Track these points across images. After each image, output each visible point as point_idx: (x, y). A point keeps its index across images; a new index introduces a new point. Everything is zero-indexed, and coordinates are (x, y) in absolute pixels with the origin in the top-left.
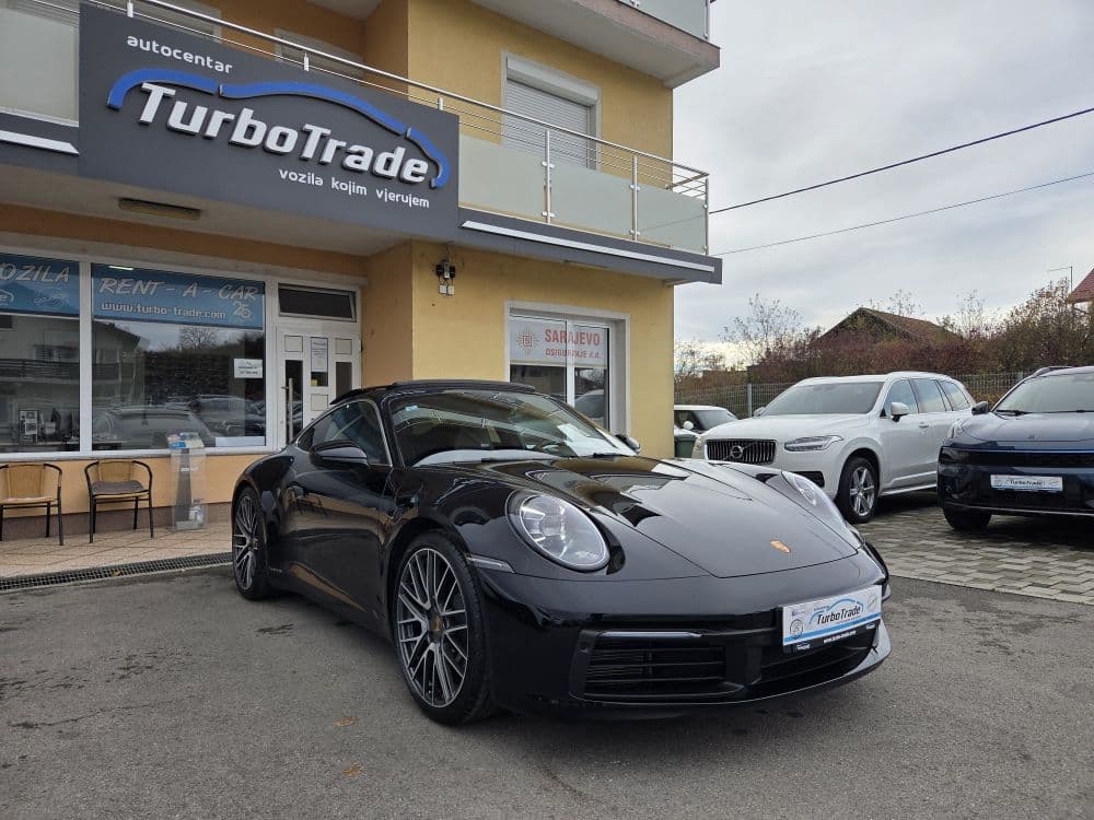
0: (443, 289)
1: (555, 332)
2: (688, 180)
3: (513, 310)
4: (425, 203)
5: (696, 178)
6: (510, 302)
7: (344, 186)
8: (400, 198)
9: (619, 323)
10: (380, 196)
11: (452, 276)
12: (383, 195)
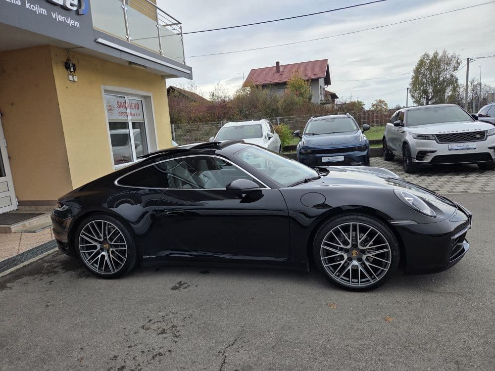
0: (71, 77)
1: (121, 103)
2: (173, 24)
3: (106, 91)
4: (77, 24)
5: (177, 24)
6: (103, 86)
7: (33, 8)
8: (64, 19)
9: (147, 98)
10: (54, 17)
11: (75, 70)
12: (56, 16)
